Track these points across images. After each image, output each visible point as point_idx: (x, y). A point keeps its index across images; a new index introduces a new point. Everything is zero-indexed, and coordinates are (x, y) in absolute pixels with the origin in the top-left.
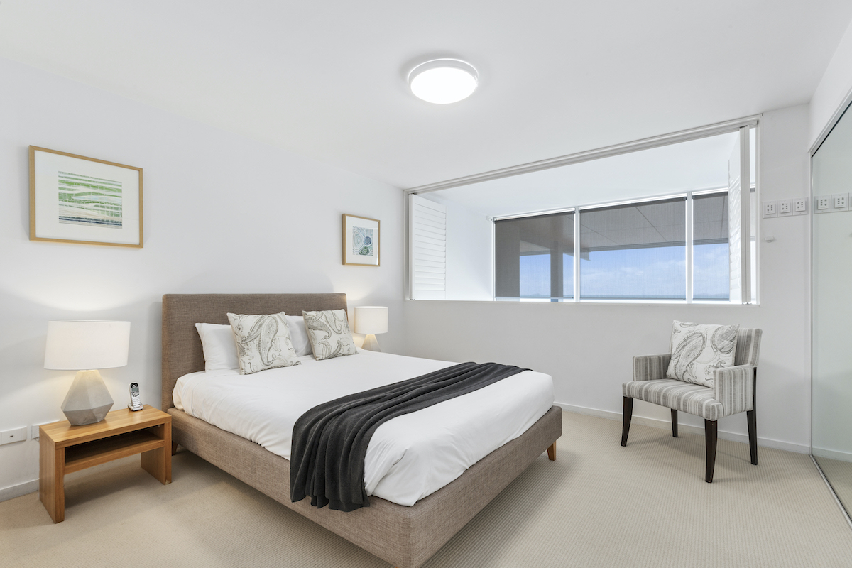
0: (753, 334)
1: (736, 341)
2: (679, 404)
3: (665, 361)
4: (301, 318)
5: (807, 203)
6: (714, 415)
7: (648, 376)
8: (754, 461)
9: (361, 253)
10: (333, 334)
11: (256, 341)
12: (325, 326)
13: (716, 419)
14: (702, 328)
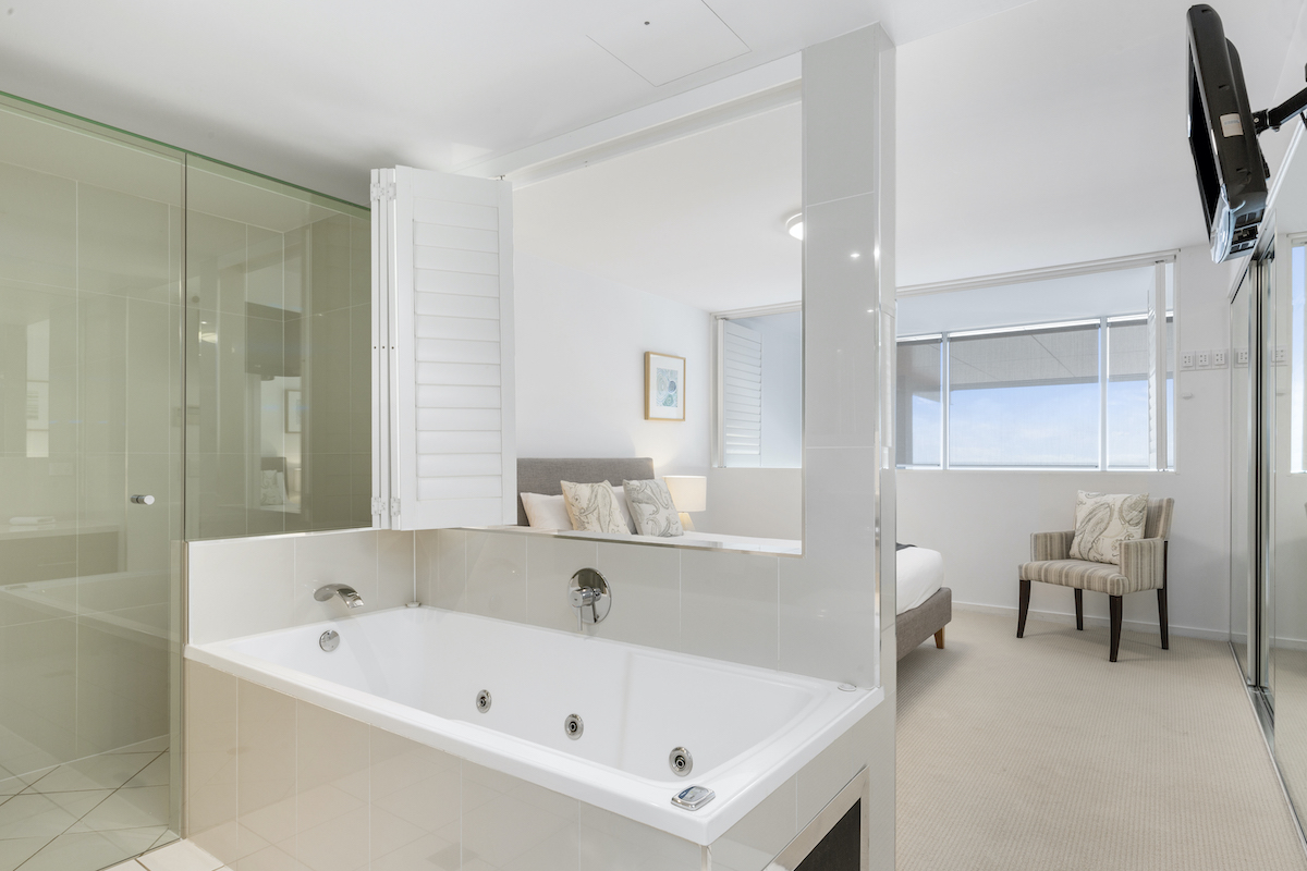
0: (1164, 504)
1: (1145, 512)
2: (1082, 581)
3: (1068, 539)
4: (620, 489)
5: (1226, 356)
6: (1118, 589)
7: (1049, 556)
8: (1165, 646)
9: (665, 404)
10: (661, 509)
11: (595, 513)
12: (650, 498)
13: (1121, 594)
14: (1109, 498)
